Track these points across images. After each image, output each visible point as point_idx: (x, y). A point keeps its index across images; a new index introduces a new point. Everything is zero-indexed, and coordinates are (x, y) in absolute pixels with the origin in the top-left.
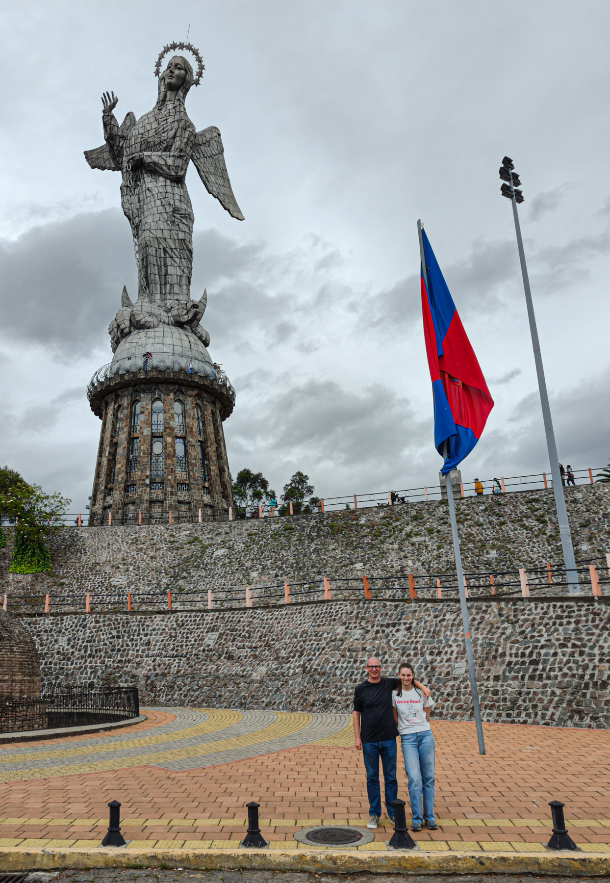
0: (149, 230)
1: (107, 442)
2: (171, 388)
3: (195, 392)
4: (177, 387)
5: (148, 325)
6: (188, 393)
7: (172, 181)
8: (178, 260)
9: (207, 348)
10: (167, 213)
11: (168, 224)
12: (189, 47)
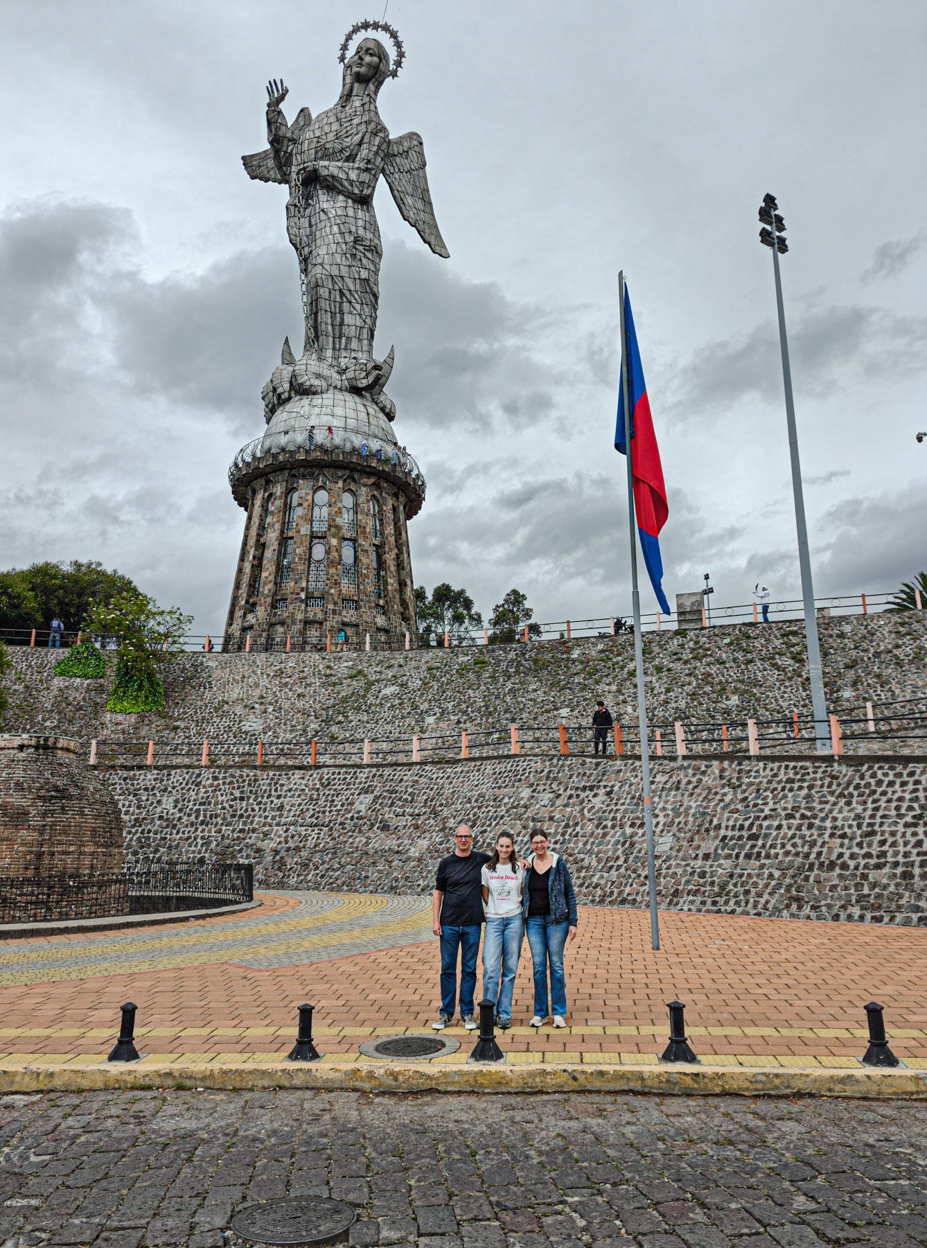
0: (322, 264)
1: (252, 542)
2: (340, 474)
3: (372, 480)
4: (347, 473)
5: (313, 389)
6: (362, 481)
7: (354, 201)
8: (358, 307)
9: (392, 423)
10: (346, 243)
11: (347, 258)
12: (386, 28)
